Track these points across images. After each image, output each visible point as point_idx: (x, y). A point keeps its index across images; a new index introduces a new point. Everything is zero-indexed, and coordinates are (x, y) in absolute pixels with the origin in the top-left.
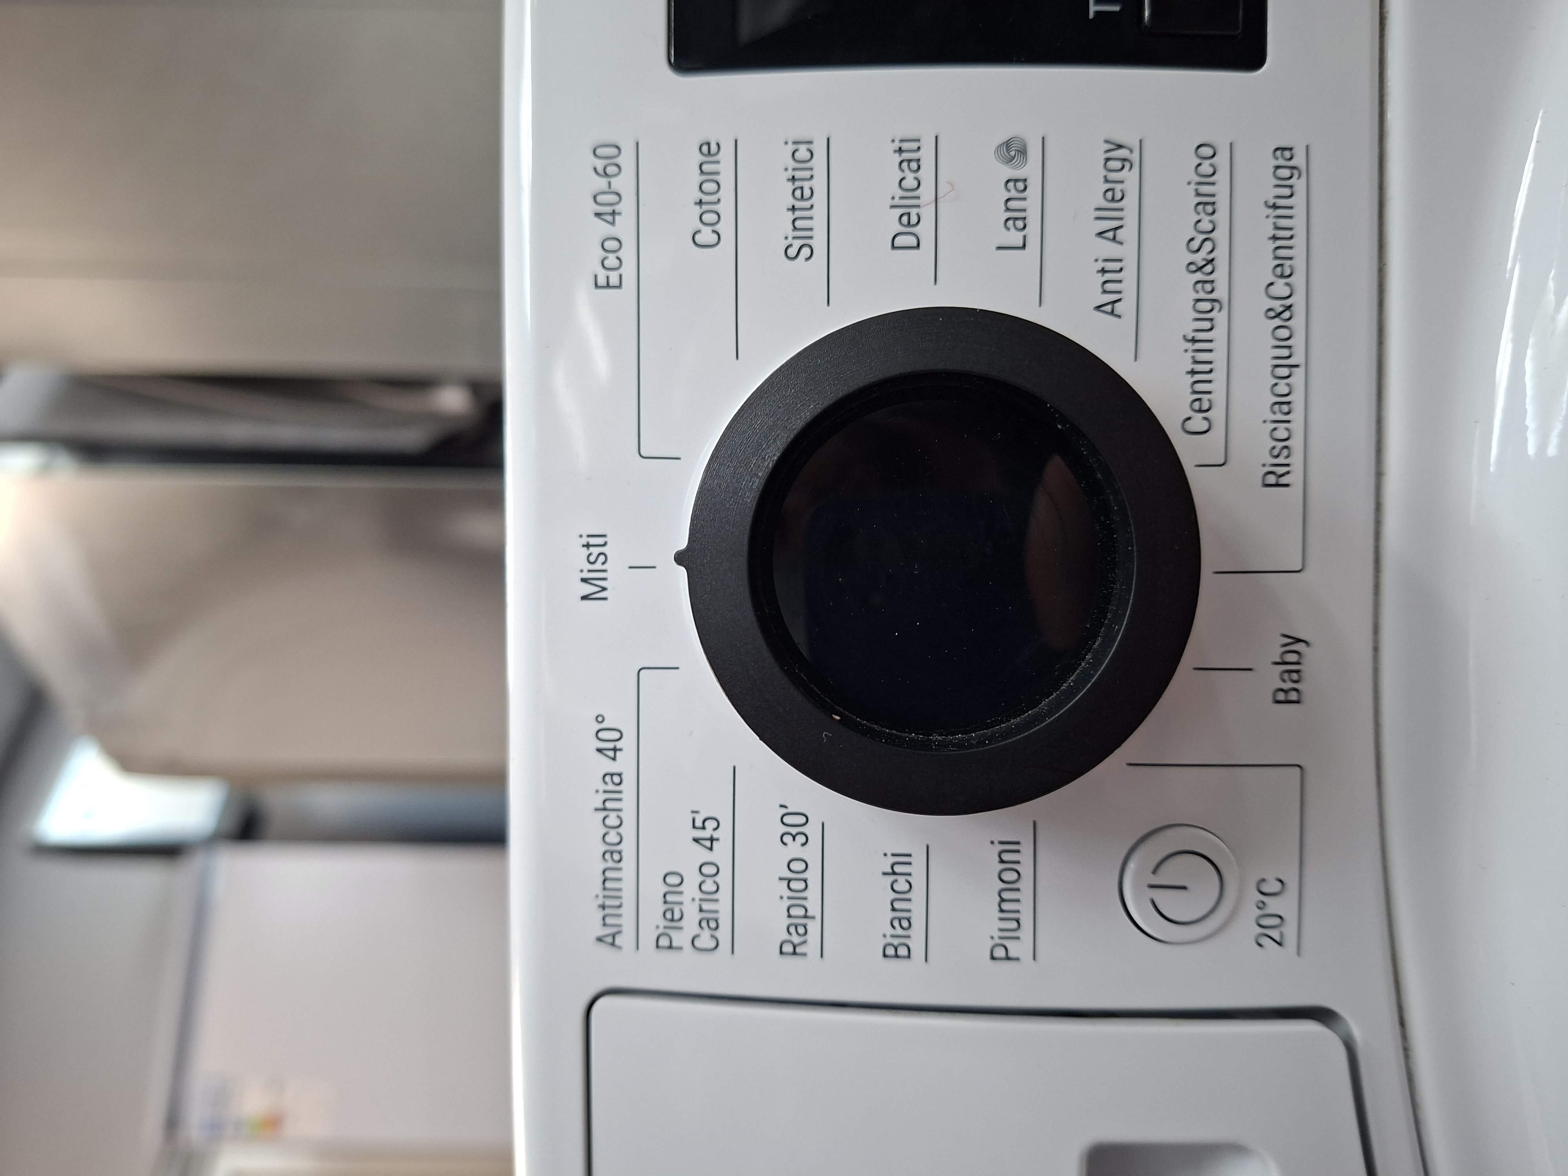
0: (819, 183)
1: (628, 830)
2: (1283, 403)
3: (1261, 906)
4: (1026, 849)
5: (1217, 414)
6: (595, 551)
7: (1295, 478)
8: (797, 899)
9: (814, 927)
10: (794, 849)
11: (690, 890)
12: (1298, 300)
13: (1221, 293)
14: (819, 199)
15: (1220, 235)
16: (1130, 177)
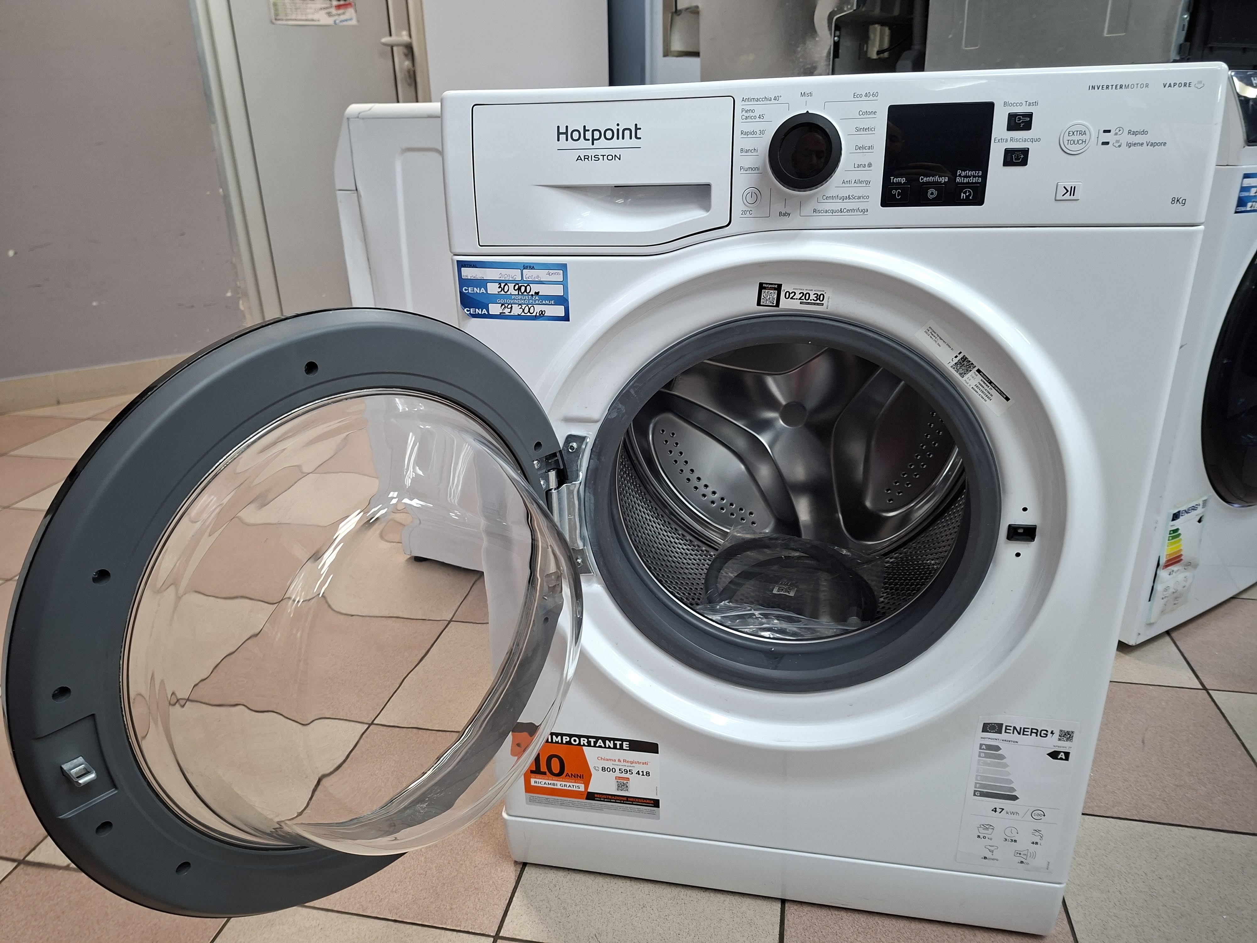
0: (868, 132)
1: (762, 102)
2: (827, 211)
3: (748, 211)
4: (758, 172)
5: (826, 201)
6: (809, 94)
7: (815, 214)
8: (751, 133)
9: (746, 136)
10: (758, 132)
11: (752, 114)
12: (843, 214)
13: (845, 201)
14: (865, 132)
15: (854, 200)
16: (864, 185)
